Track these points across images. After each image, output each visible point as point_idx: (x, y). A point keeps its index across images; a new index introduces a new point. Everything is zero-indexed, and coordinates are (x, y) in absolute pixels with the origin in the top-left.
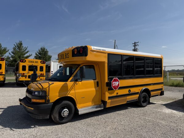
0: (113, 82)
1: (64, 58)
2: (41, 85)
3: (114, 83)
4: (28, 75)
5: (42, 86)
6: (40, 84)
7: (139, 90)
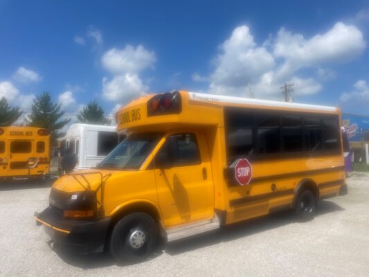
0: (239, 169)
1: (131, 119)
2: (85, 179)
3: (240, 171)
4: (10, 161)
5: (86, 181)
6: (83, 177)
7: (295, 184)
